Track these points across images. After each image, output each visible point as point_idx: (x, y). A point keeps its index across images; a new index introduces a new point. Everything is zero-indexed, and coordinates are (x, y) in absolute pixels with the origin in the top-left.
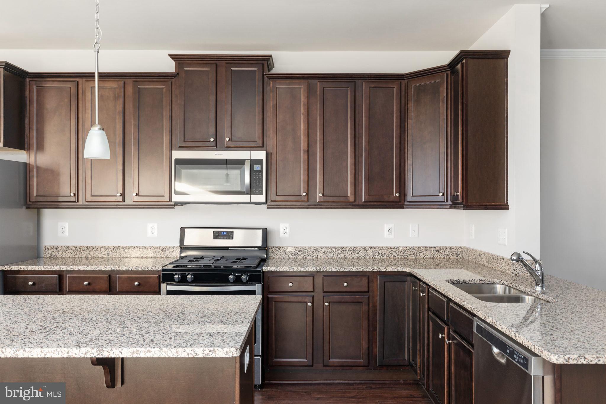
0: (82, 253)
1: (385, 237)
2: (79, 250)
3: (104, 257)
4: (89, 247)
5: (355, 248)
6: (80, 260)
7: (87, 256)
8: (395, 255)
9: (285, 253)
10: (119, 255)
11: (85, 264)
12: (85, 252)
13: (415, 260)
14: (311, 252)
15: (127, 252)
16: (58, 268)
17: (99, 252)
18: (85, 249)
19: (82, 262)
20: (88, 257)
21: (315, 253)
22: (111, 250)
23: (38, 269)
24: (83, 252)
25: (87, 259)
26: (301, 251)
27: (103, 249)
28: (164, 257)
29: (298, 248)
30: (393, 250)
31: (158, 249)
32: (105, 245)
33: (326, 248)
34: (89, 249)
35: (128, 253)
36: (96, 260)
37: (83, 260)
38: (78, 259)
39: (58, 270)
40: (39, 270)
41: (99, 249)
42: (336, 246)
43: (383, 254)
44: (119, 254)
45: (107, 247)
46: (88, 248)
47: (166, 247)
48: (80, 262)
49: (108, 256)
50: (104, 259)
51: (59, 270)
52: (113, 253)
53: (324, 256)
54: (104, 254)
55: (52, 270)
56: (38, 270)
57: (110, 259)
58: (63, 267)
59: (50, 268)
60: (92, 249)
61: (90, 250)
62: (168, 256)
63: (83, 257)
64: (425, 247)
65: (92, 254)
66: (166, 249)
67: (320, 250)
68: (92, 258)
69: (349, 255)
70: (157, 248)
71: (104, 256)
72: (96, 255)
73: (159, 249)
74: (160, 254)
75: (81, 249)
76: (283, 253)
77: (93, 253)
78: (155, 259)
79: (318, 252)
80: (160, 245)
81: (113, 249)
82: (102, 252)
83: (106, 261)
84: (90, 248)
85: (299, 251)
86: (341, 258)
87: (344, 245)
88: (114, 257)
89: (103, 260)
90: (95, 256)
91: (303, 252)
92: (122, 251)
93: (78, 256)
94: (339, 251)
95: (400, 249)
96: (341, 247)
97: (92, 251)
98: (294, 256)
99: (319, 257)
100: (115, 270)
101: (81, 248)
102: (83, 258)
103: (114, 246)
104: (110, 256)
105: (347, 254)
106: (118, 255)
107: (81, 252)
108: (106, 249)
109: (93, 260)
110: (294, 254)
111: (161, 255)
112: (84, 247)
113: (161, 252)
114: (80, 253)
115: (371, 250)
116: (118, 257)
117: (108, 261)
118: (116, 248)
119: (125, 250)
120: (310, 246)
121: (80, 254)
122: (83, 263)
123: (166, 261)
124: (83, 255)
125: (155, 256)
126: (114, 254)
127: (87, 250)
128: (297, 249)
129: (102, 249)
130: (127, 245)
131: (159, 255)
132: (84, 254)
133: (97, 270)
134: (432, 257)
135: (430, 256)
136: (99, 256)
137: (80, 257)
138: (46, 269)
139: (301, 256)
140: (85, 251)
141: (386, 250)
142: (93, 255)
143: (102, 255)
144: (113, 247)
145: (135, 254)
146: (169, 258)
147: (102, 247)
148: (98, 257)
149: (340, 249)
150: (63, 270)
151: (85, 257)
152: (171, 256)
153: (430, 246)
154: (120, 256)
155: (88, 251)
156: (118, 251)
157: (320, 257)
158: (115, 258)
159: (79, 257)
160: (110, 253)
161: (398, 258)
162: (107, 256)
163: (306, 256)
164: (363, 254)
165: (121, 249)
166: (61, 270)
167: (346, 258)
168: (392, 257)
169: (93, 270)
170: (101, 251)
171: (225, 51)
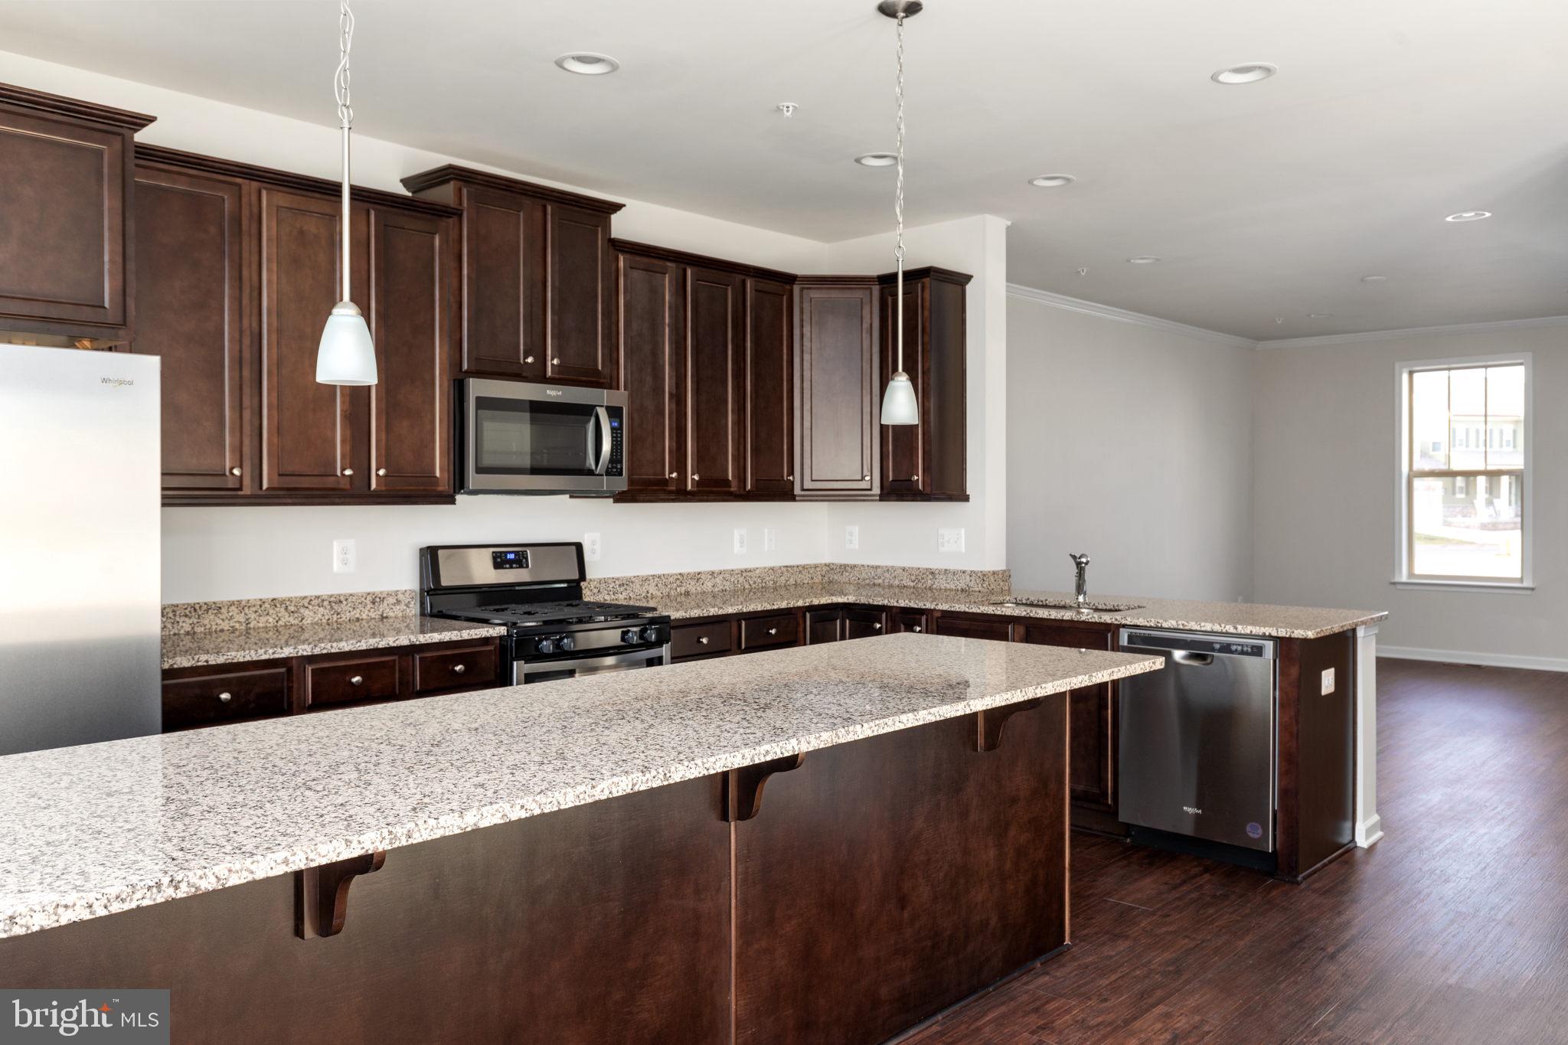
0: (178, 622)
1: (735, 552)
2: (171, 615)
3: (237, 629)
4: (197, 607)
5: (699, 574)
6: (173, 641)
7: (193, 628)
8: (751, 583)
9: (599, 591)
10: (275, 621)
11: (186, 651)
12: (187, 619)
13: (775, 589)
14: (638, 586)
15: (292, 612)
16: (292, 651)
17: (224, 618)
18: (187, 612)
19: (178, 646)
20: (194, 633)
21: (644, 588)
22: (254, 609)
23: (244, 657)
24: (183, 619)
25: (193, 638)
26: (623, 584)
27: (236, 609)
28: (377, 617)
29: (618, 579)
30: (748, 574)
31: (363, 599)
32: (239, 599)
33: (659, 577)
34: (198, 610)
35: (296, 615)
36: (216, 638)
37: (182, 641)
38: (170, 638)
39: (291, 655)
40: (246, 660)
41: (224, 610)
42: (674, 572)
43: (736, 582)
44: (274, 619)
45: (244, 603)
46: (195, 610)
47: (381, 593)
48: (173, 645)
49: (247, 624)
50: (237, 633)
51: (295, 655)
52: (260, 616)
53: (657, 592)
54: (235, 620)
55: (277, 656)
56: (242, 660)
57: (252, 631)
58: (303, 647)
59: (273, 653)
60: (207, 611)
61: (200, 613)
62: (385, 615)
63: (182, 632)
64: (787, 567)
65: (206, 622)
66: (380, 598)
67: (652, 581)
68: (205, 634)
69: (692, 587)
70: (362, 596)
71: (237, 626)
72: (217, 624)
73: (366, 599)
74: (369, 611)
75: (178, 613)
76: (596, 591)
77: (210, 620)
78: (358, 624)
79: (649, 584)
80: (369, 591)
81: (261, 606)
82: (232, 615)
83: (244, 637)
84: (200, 607)
85: (620, 586)
86: (681, 594)
87: (684, 571)
88: (261, 625)
89: (236, 637)
90: (214, 628)
91: (625, 586)
92: (283, 610)
93: (170, 631)
94: (678, 582)
95: (758, 571)
96: (680, 574)
97: (206, 616)
98: (613, 596)
99: (649, 595)
100: (418, 643)
101: (175, 609)
102: (182, 636)
103: (261, 600)
104: (252, 625)
105: (688, 586)
106: (271, 620)
107: (178, 619)
108: (243, 609)
109: (208, 637)
110: (611, 593)
111: (370, 614)
112: (186, 606)
113: (370, 605)
114: (173, 623)
115: (721, 577)
116: (271, 625)
117: (248, 638)
118: (267, 605)
119: (289, 608)
120: (636, 574)
121: (175, 626)
122: (183, 649)
123: (381, 626)
124: (182, 627)
125: (358, 616)
126: (263, 619)
127: (193, 614)
128: (617, 582)
129: (233, 608)
130: (292, 595)
131: (367, 612)
132: (184, 624)
133: (380, 646)
134: (794, 583)
135: (792, 581)
136: (225, 626)
137: (175, 634)
138: (264, 657)
139: (623, 594)
140: (186, 616)
141: (739, 575)
142: (208, 626)
143: (232, 625)
144: (259, 603)
145: (311, 614)
146: (387, 617)
147: (232, 604)
148: (222, 631)
149: (679, 577)
150: (305, 653)
151: (188, 633)
152: (391, 614)
153: (792, 564)
154: (277, 622)
155: (197, 616)
156: (271, 611)
157: (652, 594)
158: (263, 628)
159: (171, 633)
160: (252, 617)
161: (755, 588)
162: (244, 624)
163: (631, 595)
164: (710, 584)
165: (278, 605)
166: (299, 654)
167: (687, 594)
168: (747, 586)
169: (372, 647)
170: (230, 614)
171: (558, 181)
